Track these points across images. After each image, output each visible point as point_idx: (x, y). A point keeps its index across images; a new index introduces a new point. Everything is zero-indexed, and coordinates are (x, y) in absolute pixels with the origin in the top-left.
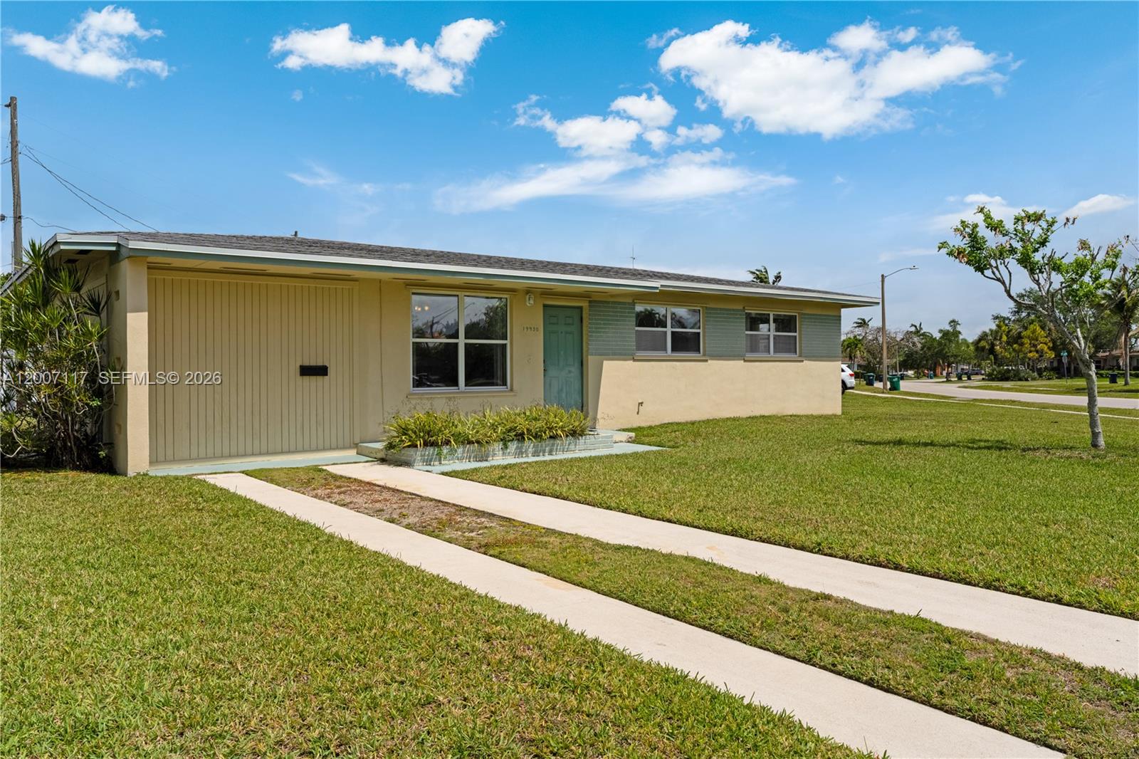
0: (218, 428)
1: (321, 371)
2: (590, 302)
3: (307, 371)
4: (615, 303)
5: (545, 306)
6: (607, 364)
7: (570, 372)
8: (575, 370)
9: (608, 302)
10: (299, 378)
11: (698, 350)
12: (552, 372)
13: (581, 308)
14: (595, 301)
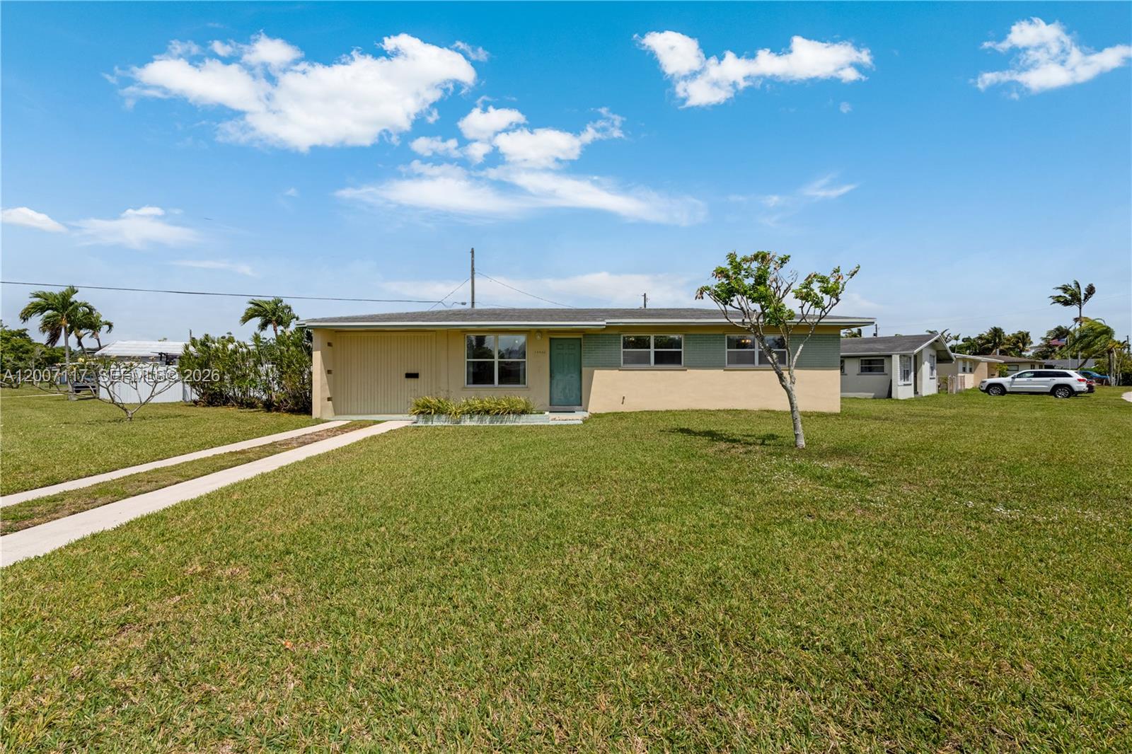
0: (369, 401)
1: (415, 376)
2: (584, 335)
3: (409, 376)
4: (603, 335)
5: (551, 339)
6: (596, 372)
7: (572, 377)
8: (576, 376)
9: (599, 335)
10: (406, 379)
11: (680, 363)
12: (558, 377)
13: (580, 339)
14: (588, 335)
